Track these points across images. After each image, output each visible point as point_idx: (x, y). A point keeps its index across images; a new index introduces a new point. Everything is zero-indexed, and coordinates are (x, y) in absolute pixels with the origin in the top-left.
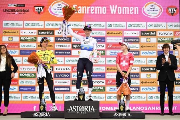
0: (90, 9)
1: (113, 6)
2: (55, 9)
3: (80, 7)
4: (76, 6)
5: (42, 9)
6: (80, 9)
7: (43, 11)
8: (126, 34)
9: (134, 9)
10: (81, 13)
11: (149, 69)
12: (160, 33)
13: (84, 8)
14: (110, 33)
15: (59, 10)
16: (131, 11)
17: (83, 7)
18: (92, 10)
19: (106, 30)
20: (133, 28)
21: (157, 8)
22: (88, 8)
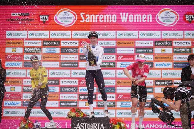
0: (98, 17)
1: (124, 13)
2: (61, 18)
3: (88, 15)
4: (84, 14)
5: (47, 18)
6: (87, 17)
7: (48, 20)
8: (138, 44)
9: (147, 17)
10: (89, 21)
11: (164, 82)
12: (176, 43)
13: (93, 17)
14: (121, 43)
15: (65, 19)
16: (144, 18)
17: (91, 16)
18: (100, 18)
19: (116, 40)
20: (146, 37)
21: (173, 15)
22: (97, 16)
